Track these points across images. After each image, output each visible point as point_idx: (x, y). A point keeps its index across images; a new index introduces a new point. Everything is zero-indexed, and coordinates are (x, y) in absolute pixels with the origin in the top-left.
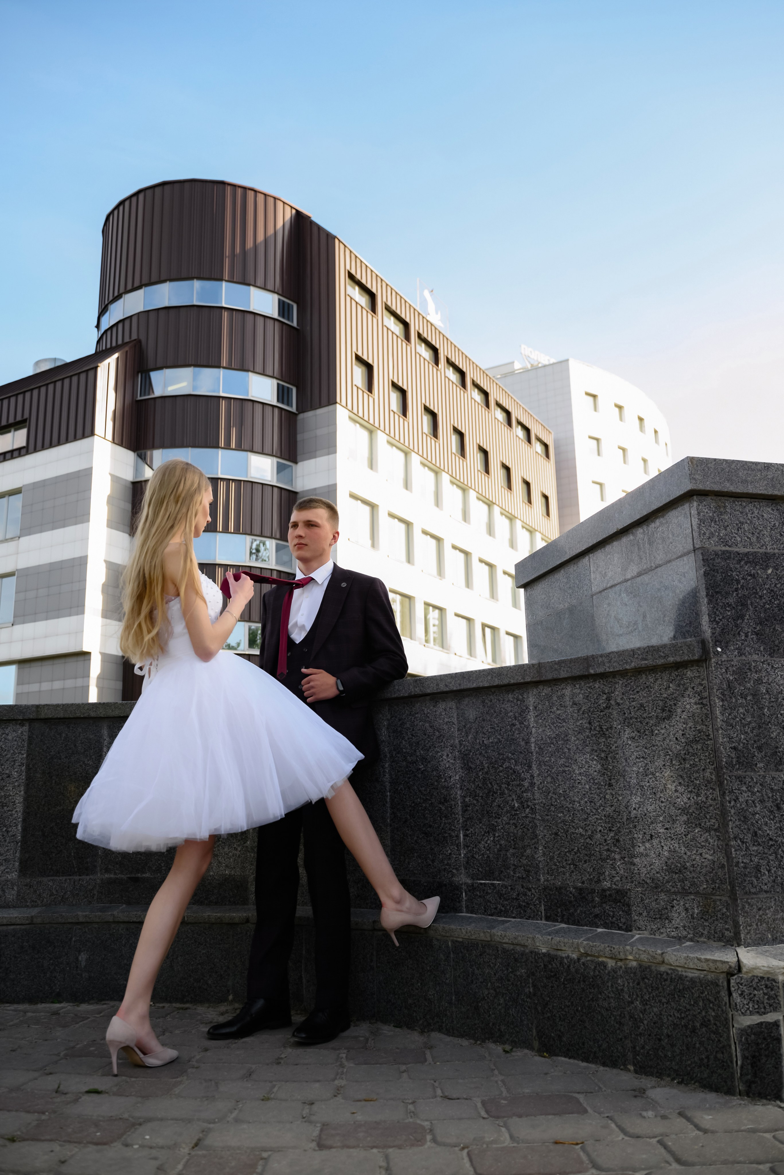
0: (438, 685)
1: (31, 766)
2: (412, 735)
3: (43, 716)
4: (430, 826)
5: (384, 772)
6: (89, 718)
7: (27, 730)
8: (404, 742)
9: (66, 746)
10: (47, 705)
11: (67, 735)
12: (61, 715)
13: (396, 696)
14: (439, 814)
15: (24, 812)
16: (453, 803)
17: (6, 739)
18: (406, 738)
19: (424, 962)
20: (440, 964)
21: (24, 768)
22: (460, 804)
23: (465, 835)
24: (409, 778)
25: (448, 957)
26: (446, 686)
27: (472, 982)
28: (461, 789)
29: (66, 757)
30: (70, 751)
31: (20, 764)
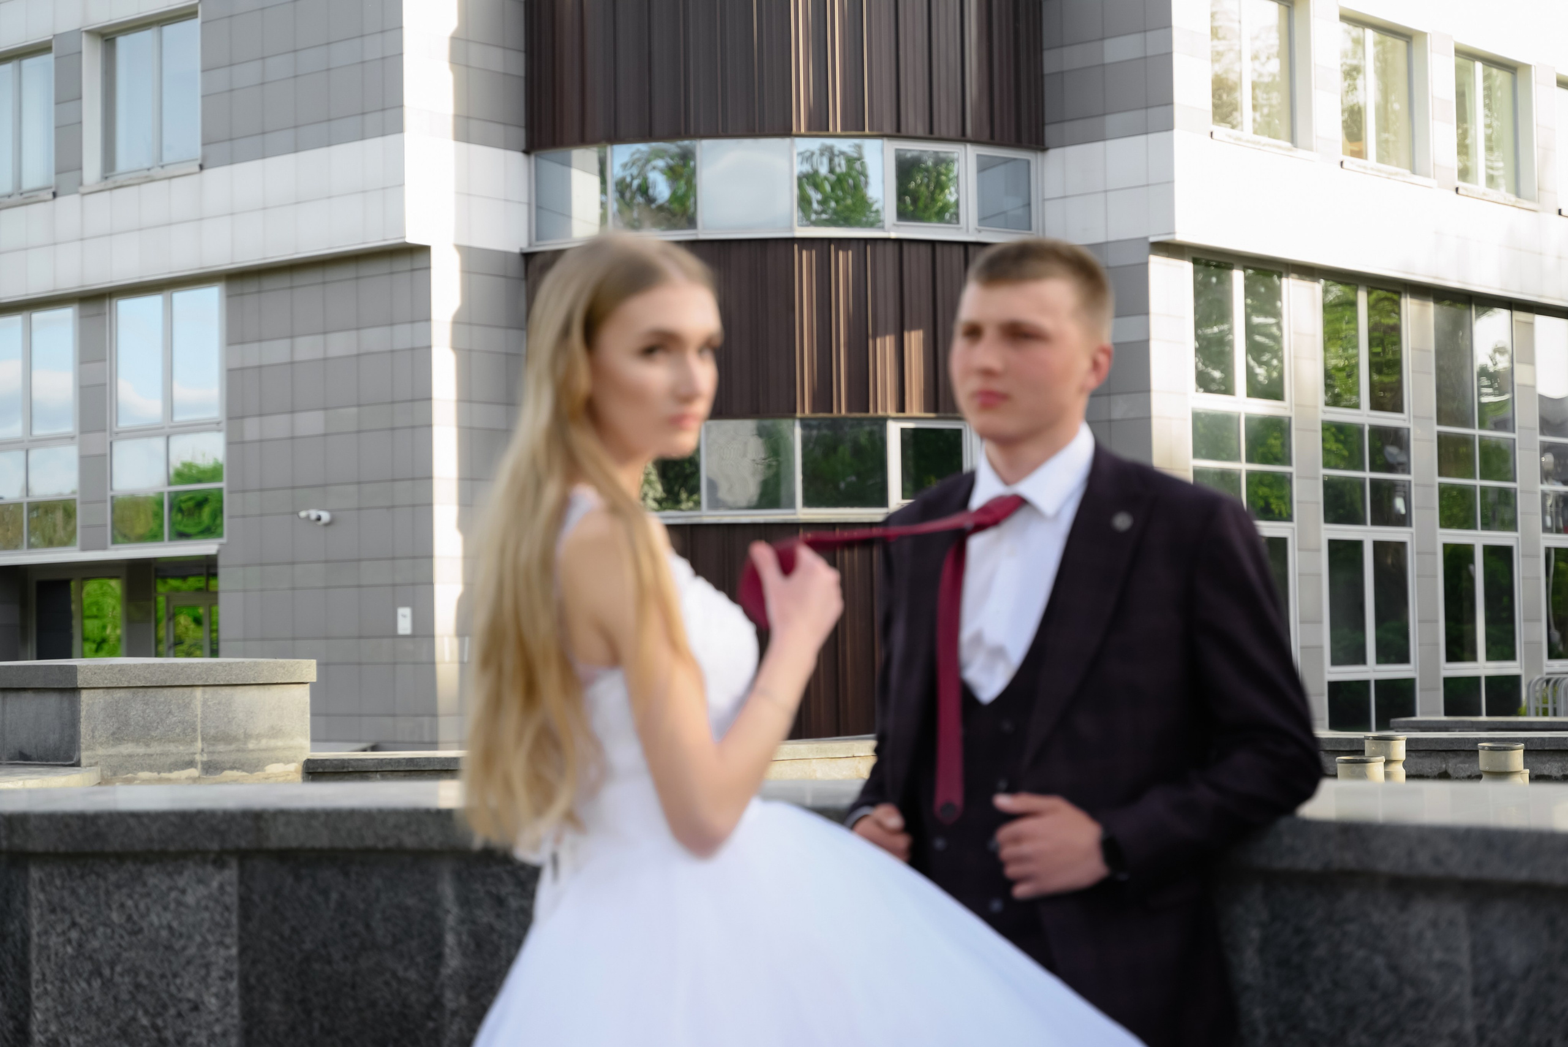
1: (252, 981)
2: (1335, 985)
3: (273, 843)
6: (399, 851)
7: (235, 879)
8: (1309, 1001)
9: (343, 926)
11: (343, 896)
12: (323, 840)
13: (1283, 866)
17: (179, 903)
18: (1316, 990)
21: (233, 985)
29: (345, 958)
30: (356, 942)
31: (222, 973)
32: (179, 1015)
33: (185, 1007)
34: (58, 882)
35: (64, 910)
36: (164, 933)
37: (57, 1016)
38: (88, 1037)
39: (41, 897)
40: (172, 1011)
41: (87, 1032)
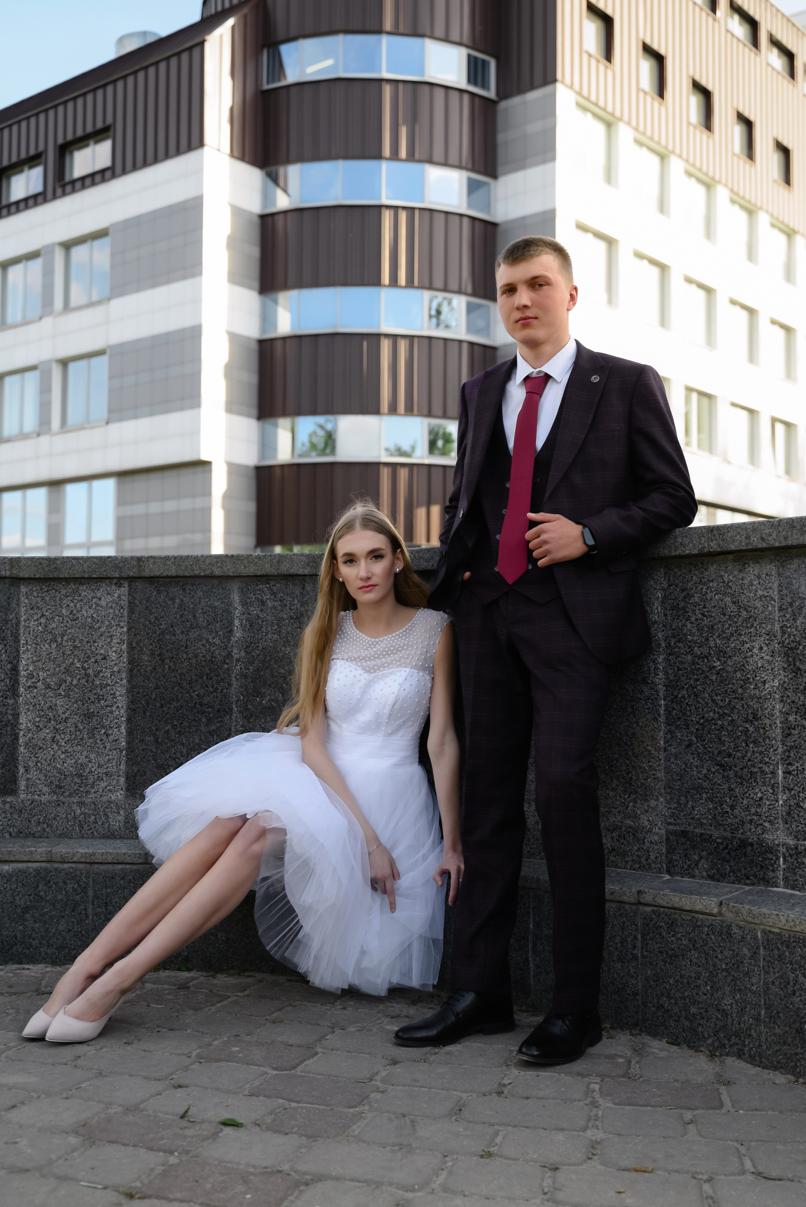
0: (748, 538)
1: (134, 644)
2: (703, 615)
3: (147, 573)
4: (729, 755)
5: (656, 669)
6: (212, 577)
7: (126, 592)
8: (689, 625)
9: (181, 616)
10: (151, 557)
11: (182, 601)
12: (173, 572)
13: (677, 553)
14: (743, 737)
15: (129, 708)
16: (768, 722)
17: (98, 605)
18: (693, 619)
19: (716, 957)
20: (742, 962)
21: (124, 647)
22: (779, 725)
23: (787, 773)
24: (698, 680)
25: (755, 953)
26: (763, 539)
27: (794, 994)
28: (782, 701)
29: (182, 633)
30: (188, 624)
31: (119, 641)
32: (96, 662)
33: (99, 657)
34: (35, 594)
35: (38, 608)
36: (89, 620)
37: (33, 662)
38: (49, 673)
39: (26, 601)
40: (93, 660)
41: (48, 670)
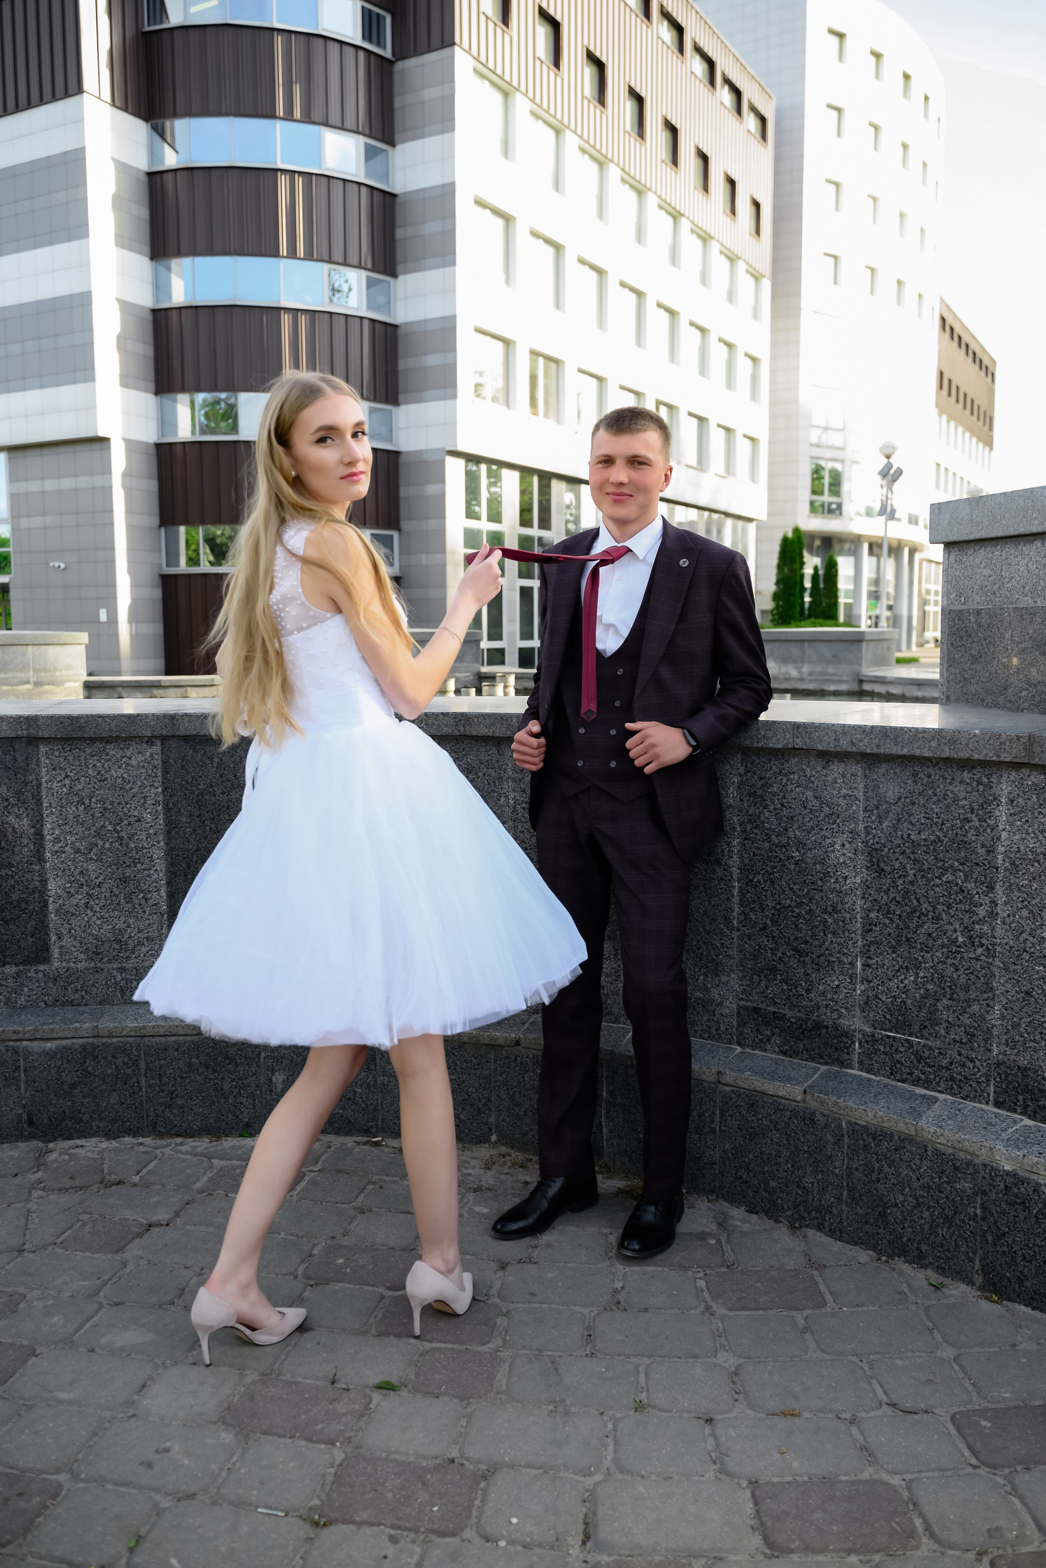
0: (837, 740)
1: (171, 805)
2: (782, 805)
3: (182, 732)
4: (806, 942)
5: (730, 851)
7: (159, 751)
8: (767, 814)
9: (221, 776)
10: (186, 715)
11: (221, 760)
13: (760, 745)
14: (822, 927)
15: (168, 871)
16: (848, 916)
17: (128, 765)
18: (771, 808)
19: (798, 1139)
20: (825, 1147)
21: (160, 808)
22: (859, 920)
23: (866, 965)
24: (775, 867)
25: (839, 1140)
26: (853, 744)
27: (878, 1181)
28: (863, 898)
29: (223, 793)
30: (229, 784)
31: (153, 802)
32: (129, 824)
33: (133, 819)
34: (57, 753)
35: (61, 768)
36: (119, 780)
37: (59, 826)
38: (77, 837)
39: (47, 761)
40: (126, 822)
41: (77, 834)
